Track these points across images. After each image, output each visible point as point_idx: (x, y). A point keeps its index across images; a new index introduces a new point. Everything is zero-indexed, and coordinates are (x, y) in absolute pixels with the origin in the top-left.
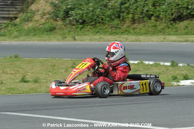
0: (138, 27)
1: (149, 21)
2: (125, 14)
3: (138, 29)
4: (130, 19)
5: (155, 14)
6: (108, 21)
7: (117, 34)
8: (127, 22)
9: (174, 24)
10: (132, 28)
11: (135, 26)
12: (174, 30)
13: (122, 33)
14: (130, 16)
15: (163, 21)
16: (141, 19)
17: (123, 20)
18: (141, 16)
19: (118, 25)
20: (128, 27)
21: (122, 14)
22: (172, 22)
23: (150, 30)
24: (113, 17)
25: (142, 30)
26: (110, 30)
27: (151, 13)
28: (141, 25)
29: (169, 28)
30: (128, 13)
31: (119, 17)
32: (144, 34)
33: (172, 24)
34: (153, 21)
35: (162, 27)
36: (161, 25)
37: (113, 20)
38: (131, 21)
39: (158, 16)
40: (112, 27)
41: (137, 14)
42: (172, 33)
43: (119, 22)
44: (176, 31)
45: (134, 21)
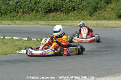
0: (26, 16)
1: (32, 12)
2: (18, 9)
3: (26, 18)
4: (22, 12)
5: (36, 9)
6: (9, 13)
7: (14, 20)
8: (20, 13)
9: (46, 15)
10: (22, 16)
11: (24, 15)
12: (47, 18)
13: (17, 20)
14: (22, 10)
15: (40, 13)
16: (28, 12)
17: (18, 12)
18: (28, 10)
19: (14, 15)
20: (20, 16)
21: (17, 9)
22: (45, 13)
23: (33, 18)
24: (12, 10)
25: (28, 18)
26: (10, 18)
27: (34, 8)
28: (28, 15)
29: (43, 17)
30: (20, 8)
31: (15, 10)
32: (29, 20)
33: (45, 14)
34: (34, 13)
35: (39, 16)
36: (39, 15)
37: (12, 12)
38: (22, 13)
39: (37, 10)
40: (11, 17)
41: (26, 9)
42: (45, 20)
43: (15, 13)
44: (47, 19)
45: (23, 13)
